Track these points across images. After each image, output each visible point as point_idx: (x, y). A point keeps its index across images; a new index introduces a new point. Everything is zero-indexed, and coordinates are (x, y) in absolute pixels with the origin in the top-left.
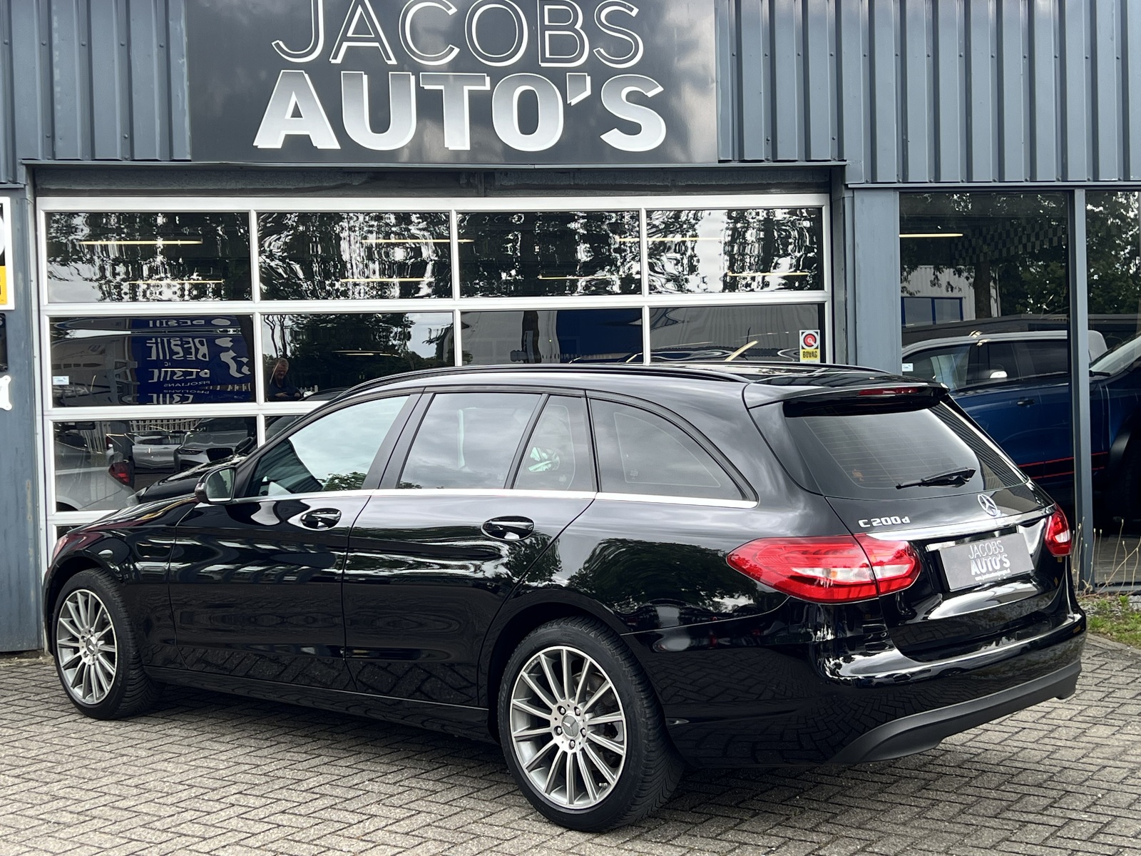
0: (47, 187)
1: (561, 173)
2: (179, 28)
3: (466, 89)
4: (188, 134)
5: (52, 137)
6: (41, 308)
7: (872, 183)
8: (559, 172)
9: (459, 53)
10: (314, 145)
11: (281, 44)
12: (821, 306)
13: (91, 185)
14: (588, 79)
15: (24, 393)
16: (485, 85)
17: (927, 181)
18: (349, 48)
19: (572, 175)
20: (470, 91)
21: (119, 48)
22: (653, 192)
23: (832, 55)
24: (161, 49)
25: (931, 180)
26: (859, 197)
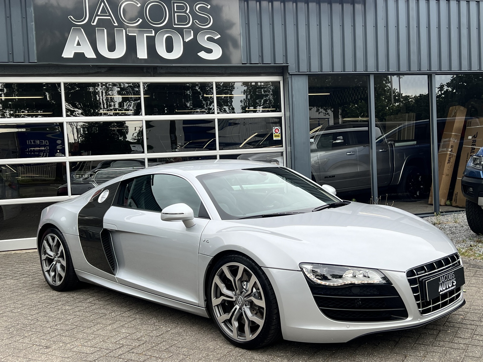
2: (30, 11)
4: (35, 52)
7: (298, 72)
8: (182, 67)
9: (142, 21)
10: (86, 56)
11: (72, 17)
12: (280, 118)
14: (192, 32)
16: (152, 34)
17: (318, 71)
19: (187, 69)
20: (146, 36)
21: (6, 18)
22: (218, 76)
23: (282, 24)
24: (23, 18)
25: (320, 71)
26: (293, 77)
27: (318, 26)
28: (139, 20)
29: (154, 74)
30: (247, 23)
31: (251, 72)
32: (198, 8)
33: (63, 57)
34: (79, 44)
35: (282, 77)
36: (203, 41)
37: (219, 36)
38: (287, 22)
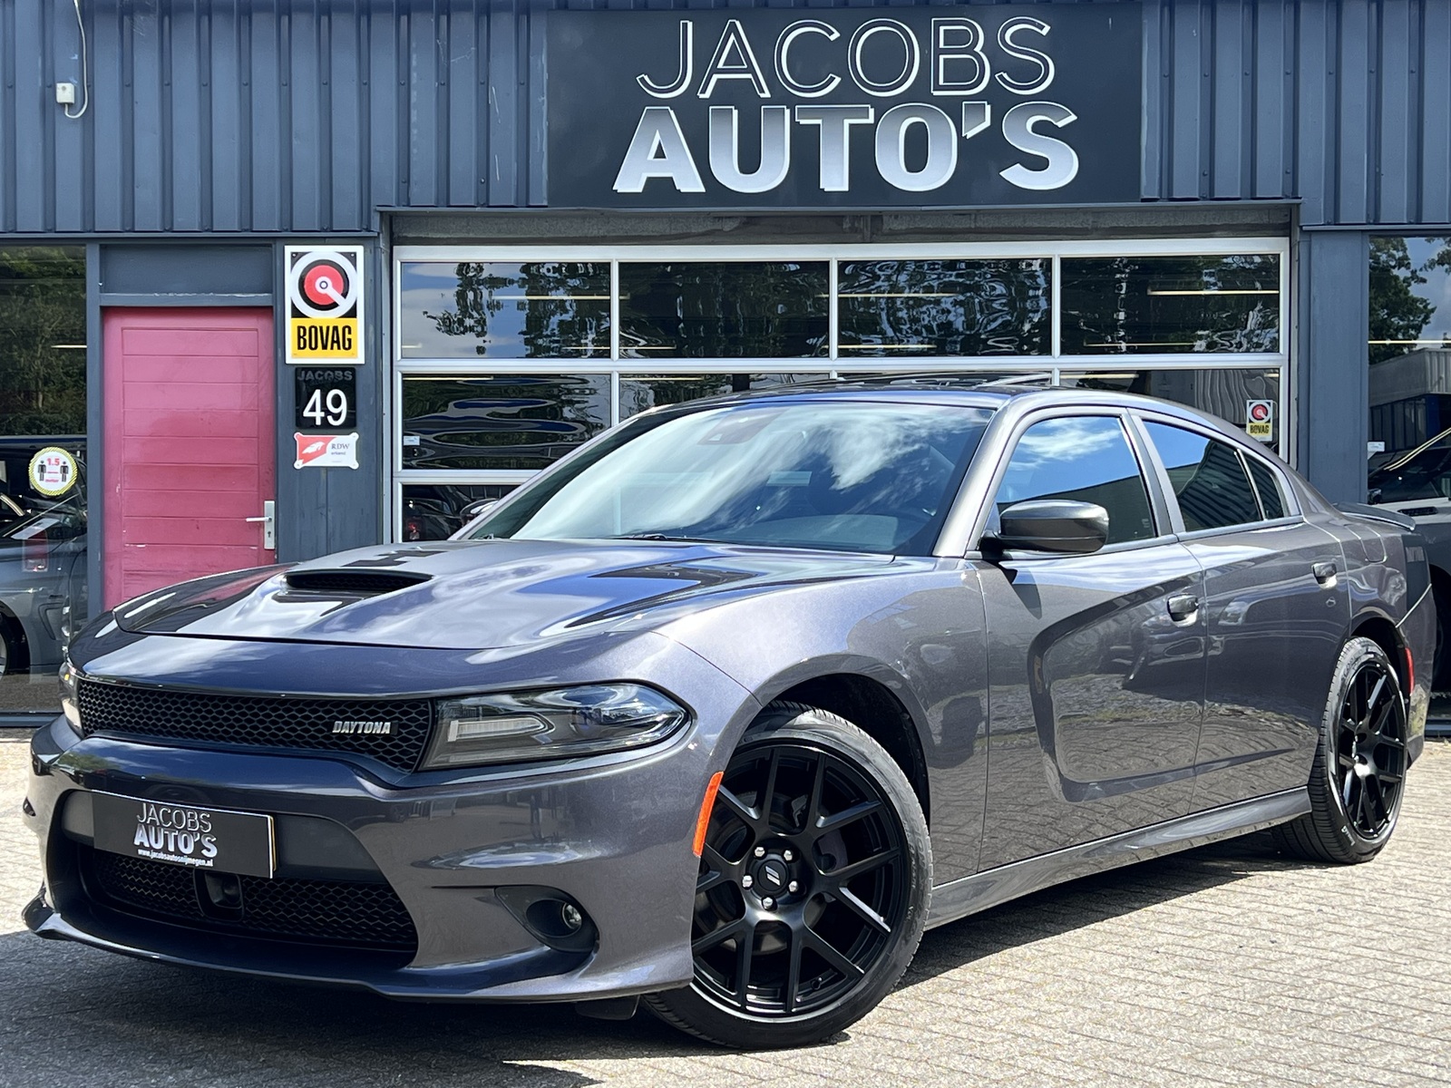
0: (404, 235)
1: (960, 215)
2: (540, 63)
3: (847, 122)
4: (546, 176)
5: (408, 181)
6: (394, 364)
7: (1335, 225)
8: (956, 215)
9: (841, 82)
10: (678, 188)
11: (646, 78)
12: (1275, 372)
13: (449, 233)
14: (988, 108)
15: (371, 452)
16: (868, 118)
17: (1405, 222)
18: (719, 80)
19: (973, 217)
20: (851, 125)
21: (478, 86)
22: (1070, 237)
23: (1287, 74)
24: (521, 87)
25: (1412, 221)
26: (1317, 244)
27: (1415, 76)
28: (833, 79)
29: (872, 234)
30: (1167, 74)
31: (1180, 224)
32: (1012, 41)
33: (616, 191)
34: (660, 154)
35: (1288, 238)
36: (1020, 133)
37: (1073, 117)
38: (1302, 67)
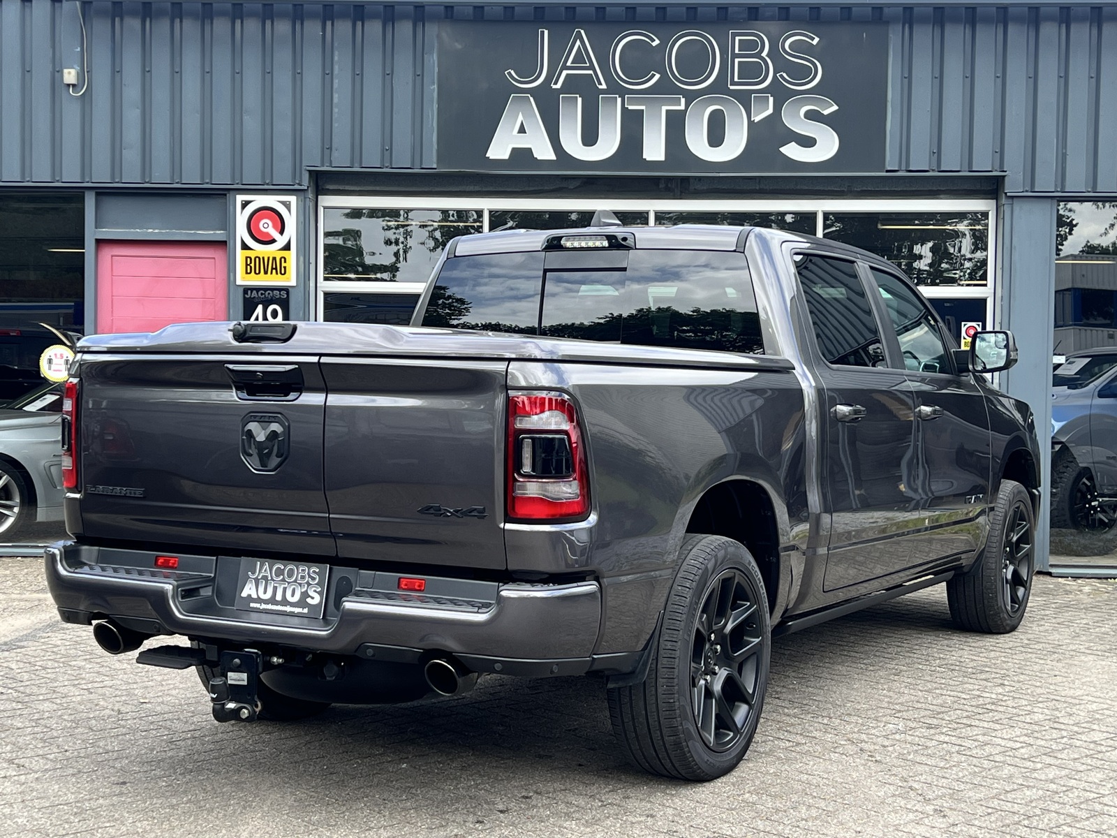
0: (328, 187)
1: (747, 180)
3: (664, 108)
4: (435, 146)
5: (330, 148)
6: (318, 285)
7: (1031, 192)
8: (745, 179)
9: (660, 78)
10: (535, 156)
11: (512, 72)
12: (984, 301)
13: (359, 187)
14: (771, 99)
16: (680, 105)
17: (1084, 190)
18: (567, 75)
19: (757, 181)
20: (667, 110)
21: (384, 76)
22: (830, 197)
23: (997, 77)
24: (417, 78)
25: (1090, 190)
26: (1017, 206)
27: (1094, 80)
28: (653, 76)
29: (681, 192)
30: (906, 76)
31: (914, 189)
32: (790, 47)
33: (488, 158)
34: (522, 130)
35: (994, 201)
36: (795, 120)
37: (835, 108)
38: (1009, 73)
